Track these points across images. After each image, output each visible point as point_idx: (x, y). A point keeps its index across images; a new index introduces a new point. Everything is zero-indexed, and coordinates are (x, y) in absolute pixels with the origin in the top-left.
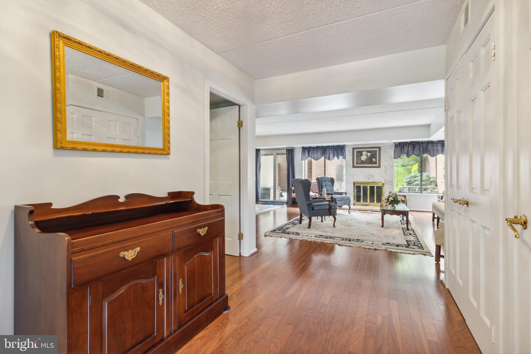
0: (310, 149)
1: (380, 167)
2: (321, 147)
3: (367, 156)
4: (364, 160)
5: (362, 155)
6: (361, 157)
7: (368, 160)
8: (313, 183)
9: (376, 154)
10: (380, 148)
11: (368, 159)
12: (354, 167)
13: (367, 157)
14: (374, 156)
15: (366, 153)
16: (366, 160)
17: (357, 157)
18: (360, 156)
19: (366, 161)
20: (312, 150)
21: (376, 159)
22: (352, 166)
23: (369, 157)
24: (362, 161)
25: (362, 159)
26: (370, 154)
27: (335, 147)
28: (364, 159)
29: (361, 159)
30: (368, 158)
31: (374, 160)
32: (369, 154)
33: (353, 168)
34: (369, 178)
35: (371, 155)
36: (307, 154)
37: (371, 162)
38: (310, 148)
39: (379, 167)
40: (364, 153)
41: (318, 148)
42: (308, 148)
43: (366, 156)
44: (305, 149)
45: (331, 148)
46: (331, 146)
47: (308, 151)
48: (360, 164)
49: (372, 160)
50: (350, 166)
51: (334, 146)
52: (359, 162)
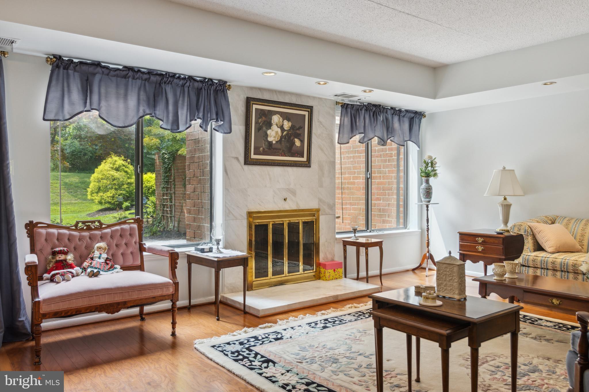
0: (94, 74)
1: (310, 167)
2: (143, 73)
3: (282, 128)
4: (274, 142)
5: (269, 125)
6: (269, 132)
7: (283, 143)
8: (109, 226)
9: (302, 128)
10: (311, 108)
11: (285, 138)
12: (248, 161)
13: (282, 133)
14: (298, 131)
15: (281, 119)
16: (279, 142)
17: (259, 129)
18: (264, 128)
19: (279, 146)
20: (100, 81)
21: (302, 141)
22: (242, 159)
23: (287, 134)
24: (270, 143)
25: (270, 139)
26: (290, 124)
27: (196, 84)
28: (275, 137)
29: (267, 138)
30: (285, 135)
31: (298, 143)
32: (287, 125)
33: (246, 167)
34: (285, 200)
35: (292, 127)
36: (76, 95)
37: (291, 151)
38: (91, 69)
39: (307, 164)
40: (276, 119)
41: (131, 73)
42: (84, 68)
43: (279, 130)
44: (66, 68)
45: (183, 86)
46: (184, 79)
47: (81, 80)
48: (264, 153)
49: (293, 143)
50: (237, 159)
51: (195, 80)
52: (263, 146)
